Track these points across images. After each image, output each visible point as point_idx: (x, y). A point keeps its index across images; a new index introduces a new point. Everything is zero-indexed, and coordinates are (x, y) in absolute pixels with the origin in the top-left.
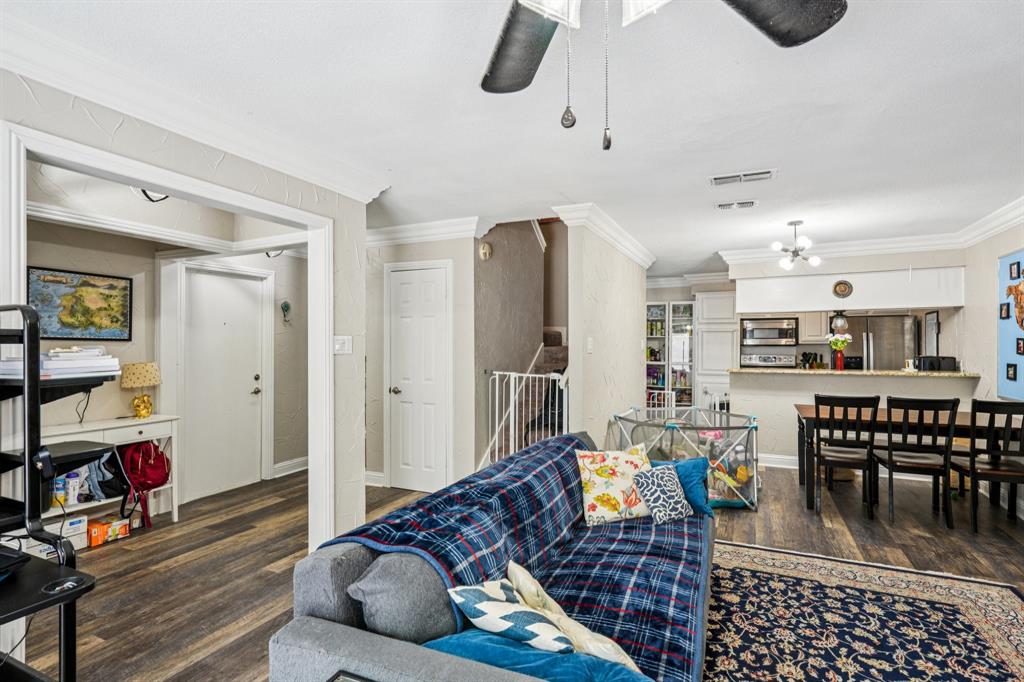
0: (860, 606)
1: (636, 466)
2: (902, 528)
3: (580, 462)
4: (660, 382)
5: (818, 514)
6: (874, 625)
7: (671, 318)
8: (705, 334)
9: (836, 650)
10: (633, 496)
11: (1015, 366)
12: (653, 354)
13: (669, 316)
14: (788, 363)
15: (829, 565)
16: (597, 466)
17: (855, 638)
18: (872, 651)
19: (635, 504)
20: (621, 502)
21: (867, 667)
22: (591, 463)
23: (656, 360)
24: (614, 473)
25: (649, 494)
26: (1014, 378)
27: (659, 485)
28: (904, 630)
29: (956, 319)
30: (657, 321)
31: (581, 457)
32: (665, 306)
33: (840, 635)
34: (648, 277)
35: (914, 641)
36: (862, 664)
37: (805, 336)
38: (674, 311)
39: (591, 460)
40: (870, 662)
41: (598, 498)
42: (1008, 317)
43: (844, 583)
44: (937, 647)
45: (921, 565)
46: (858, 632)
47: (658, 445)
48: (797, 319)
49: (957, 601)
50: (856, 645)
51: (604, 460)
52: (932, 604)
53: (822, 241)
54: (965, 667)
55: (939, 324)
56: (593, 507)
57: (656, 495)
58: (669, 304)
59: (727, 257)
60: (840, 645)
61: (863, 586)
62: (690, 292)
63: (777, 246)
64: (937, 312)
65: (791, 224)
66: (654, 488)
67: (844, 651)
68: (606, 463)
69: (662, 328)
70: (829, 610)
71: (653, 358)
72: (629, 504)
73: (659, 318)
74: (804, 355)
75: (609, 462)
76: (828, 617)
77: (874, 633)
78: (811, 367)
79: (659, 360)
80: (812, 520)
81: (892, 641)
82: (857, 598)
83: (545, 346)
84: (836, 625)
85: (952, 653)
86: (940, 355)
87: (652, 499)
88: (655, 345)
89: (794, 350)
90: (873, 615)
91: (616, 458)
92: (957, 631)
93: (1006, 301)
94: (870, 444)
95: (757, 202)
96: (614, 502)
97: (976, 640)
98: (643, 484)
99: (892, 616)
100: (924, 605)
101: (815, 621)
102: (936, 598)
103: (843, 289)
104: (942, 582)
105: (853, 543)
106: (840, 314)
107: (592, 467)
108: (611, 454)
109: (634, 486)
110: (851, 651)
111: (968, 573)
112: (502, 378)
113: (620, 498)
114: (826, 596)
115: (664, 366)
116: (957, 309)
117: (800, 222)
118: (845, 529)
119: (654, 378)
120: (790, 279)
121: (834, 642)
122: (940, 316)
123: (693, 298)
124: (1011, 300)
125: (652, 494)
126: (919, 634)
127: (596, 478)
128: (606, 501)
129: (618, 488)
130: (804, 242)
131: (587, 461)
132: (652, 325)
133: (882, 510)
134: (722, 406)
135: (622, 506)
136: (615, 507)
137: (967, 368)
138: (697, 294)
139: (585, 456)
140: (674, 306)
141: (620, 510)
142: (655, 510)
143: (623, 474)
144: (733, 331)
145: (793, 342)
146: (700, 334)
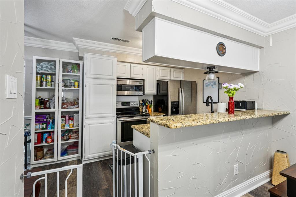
4: (50, 126)
7: (61, 73)
12: (42, 102)
13: (59, 71)
23: (45, 108)
30: (47, 74)
32: (55, 61)
37: (147, 91)
38: (64, 67)
58: (60, 61)
69: (52, 81)
71: (42, 106)
73: (50, 72)
79: (49, 108)
88: (45, 96)
103: (221, 49)
115: (54, 113)
119: (43, 123)
132: (41, 78)
140: (63, 62)
144: (113, 85)
145: (141, 93)
146: (88, 86)
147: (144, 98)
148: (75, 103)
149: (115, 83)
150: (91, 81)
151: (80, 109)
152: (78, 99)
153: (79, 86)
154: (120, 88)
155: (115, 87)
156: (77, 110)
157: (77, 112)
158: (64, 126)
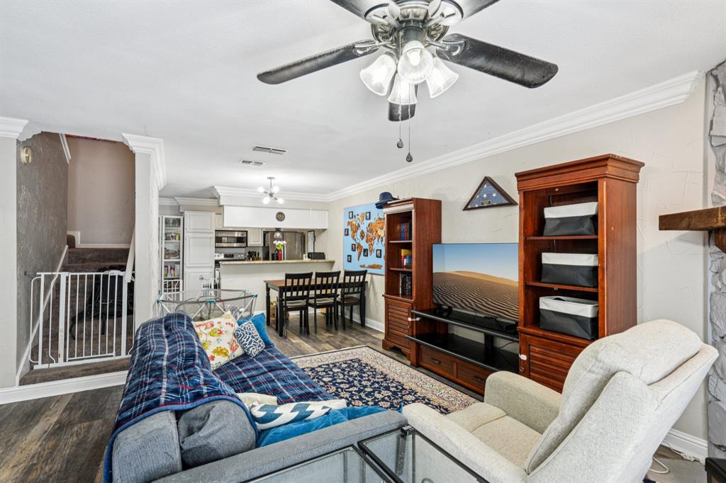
0: (331, 370)
1: (232, 325)
2: (321, 335)
3: (197, 330)
5: (286, 338)
6: (342, 376)
7: (164, 227)
8: (191, 240)
9: (337, 391)
10: (234, 345)
11: (351, 256)
13: (162, 226)
14: (241, 258)
15: (308, 358)
16: (210, 330)
17: (339, 383)
18: (348, 386)
19: (236, 349)
20: (229, 349)
21: (351, 392)
22: (206, 328)
24: (221, 333)
25: (245, 340)
26: (351, 261)
27: (250, 334)
28: (351, 373)
29: (324, 235)
31: (197, 326)
33: (334, 385)
34: (159, 197)
35: (356, 376)
36: (349, 392)
37: (251, 242)
38: (166, 223)
39: (205, 326)
40: (351, 389)
41: (215, 351)
42: (348, 235)
43: (320, 364)
44: (364, 375)
45: (338, 348)
46: (338, 381)
47: (199, 315)
48: (247, 232)
49: (357, 357)
50: (342, 386)
51: (212, 325)
52: (351, 360)
53: (284, 190)
54: (375, 378)
55: (315, 237)
56: (213, 358)
57: (250, 340)
58: (162, 217)
59: (220, 191)
60: (337, 388)
61: (327, 363)
62: (179, 209)
63: (261, 190)
64: (313, 231)
65: (270, 178)
66: (248, 335)
67: (339, 390)
68: (214, 327)
70: (323, 377)
72: (233, 350)
74: (249, 253)
75: (216, 326)
76: (324, 379)
77: (343, 379)
78: (253, 260)
80: (286, 341)
81: (351, 379)
82: (328, 368)
83: (69, 248)
84: (330, 382)
85: (369, 375)
86: (316, 251)
87: (248, 342)
89: (243, 250)
90: (338, 372)
91: (219, 323)
92: (365, 367)
93: (347, 228)
94: (307, 297)
95: (264, 163)
96: (225, 351)
97: (371, 368)
98: (241, 335)
99: (343, 370)
100: (350, 362)
101: (322, 383)
102: (351, 358)
103: (280, 217)
104: (348, 351)
105: (309, 347)
106: (278, 230)
107: (206, 332)
108: (215, 321)
109: (234, 338)
110: (342, 389)
111: (353, 345)
112: (49, 278)
113: (228, 348)
114: (318, 372)
116: (324, 230)
117: (274, 178)
118: (302, 341)
120: (249, 208)
121: (334, 389)
122: (316, 233)
123: (182, 214)
124: (349, 227)
125: (247, 340)
126: (355, 373)
127: (210, 338)
128: (220, 351)
129: (226, 341)
130: (275, 190)
131: (203, 328)
133: (311, 329)
134: (216, 286)
135: (230, 352)
136: (226, 354)
137: (329, 258)
138: (185, 212)
139: (200, 325)
140: (166, 219)
141: (229, 355)
142: (251, 349)
143: (226, 332)
144: (211, 238)
145: (244, 245)
146: (188, 239)
147: (248, 250)
148: (176, 254)
149: (213, 236)
150: (191, 235)
151: (181, 260)
152: (179, 251)
153: (179, 239)
154: (218, 240)
155: (214, 240)
156: (178, 260)
157: (178, 263)
158: (167, 275)
